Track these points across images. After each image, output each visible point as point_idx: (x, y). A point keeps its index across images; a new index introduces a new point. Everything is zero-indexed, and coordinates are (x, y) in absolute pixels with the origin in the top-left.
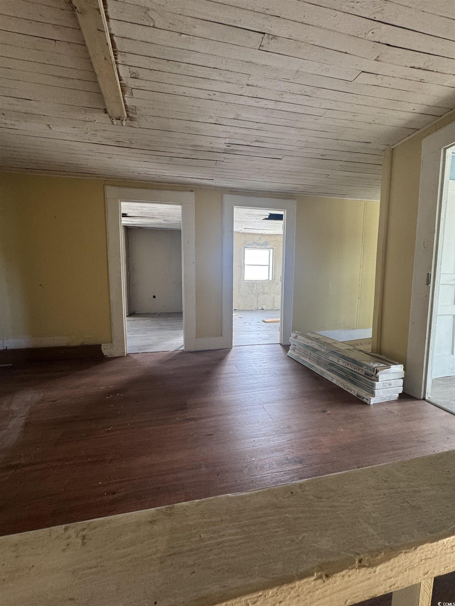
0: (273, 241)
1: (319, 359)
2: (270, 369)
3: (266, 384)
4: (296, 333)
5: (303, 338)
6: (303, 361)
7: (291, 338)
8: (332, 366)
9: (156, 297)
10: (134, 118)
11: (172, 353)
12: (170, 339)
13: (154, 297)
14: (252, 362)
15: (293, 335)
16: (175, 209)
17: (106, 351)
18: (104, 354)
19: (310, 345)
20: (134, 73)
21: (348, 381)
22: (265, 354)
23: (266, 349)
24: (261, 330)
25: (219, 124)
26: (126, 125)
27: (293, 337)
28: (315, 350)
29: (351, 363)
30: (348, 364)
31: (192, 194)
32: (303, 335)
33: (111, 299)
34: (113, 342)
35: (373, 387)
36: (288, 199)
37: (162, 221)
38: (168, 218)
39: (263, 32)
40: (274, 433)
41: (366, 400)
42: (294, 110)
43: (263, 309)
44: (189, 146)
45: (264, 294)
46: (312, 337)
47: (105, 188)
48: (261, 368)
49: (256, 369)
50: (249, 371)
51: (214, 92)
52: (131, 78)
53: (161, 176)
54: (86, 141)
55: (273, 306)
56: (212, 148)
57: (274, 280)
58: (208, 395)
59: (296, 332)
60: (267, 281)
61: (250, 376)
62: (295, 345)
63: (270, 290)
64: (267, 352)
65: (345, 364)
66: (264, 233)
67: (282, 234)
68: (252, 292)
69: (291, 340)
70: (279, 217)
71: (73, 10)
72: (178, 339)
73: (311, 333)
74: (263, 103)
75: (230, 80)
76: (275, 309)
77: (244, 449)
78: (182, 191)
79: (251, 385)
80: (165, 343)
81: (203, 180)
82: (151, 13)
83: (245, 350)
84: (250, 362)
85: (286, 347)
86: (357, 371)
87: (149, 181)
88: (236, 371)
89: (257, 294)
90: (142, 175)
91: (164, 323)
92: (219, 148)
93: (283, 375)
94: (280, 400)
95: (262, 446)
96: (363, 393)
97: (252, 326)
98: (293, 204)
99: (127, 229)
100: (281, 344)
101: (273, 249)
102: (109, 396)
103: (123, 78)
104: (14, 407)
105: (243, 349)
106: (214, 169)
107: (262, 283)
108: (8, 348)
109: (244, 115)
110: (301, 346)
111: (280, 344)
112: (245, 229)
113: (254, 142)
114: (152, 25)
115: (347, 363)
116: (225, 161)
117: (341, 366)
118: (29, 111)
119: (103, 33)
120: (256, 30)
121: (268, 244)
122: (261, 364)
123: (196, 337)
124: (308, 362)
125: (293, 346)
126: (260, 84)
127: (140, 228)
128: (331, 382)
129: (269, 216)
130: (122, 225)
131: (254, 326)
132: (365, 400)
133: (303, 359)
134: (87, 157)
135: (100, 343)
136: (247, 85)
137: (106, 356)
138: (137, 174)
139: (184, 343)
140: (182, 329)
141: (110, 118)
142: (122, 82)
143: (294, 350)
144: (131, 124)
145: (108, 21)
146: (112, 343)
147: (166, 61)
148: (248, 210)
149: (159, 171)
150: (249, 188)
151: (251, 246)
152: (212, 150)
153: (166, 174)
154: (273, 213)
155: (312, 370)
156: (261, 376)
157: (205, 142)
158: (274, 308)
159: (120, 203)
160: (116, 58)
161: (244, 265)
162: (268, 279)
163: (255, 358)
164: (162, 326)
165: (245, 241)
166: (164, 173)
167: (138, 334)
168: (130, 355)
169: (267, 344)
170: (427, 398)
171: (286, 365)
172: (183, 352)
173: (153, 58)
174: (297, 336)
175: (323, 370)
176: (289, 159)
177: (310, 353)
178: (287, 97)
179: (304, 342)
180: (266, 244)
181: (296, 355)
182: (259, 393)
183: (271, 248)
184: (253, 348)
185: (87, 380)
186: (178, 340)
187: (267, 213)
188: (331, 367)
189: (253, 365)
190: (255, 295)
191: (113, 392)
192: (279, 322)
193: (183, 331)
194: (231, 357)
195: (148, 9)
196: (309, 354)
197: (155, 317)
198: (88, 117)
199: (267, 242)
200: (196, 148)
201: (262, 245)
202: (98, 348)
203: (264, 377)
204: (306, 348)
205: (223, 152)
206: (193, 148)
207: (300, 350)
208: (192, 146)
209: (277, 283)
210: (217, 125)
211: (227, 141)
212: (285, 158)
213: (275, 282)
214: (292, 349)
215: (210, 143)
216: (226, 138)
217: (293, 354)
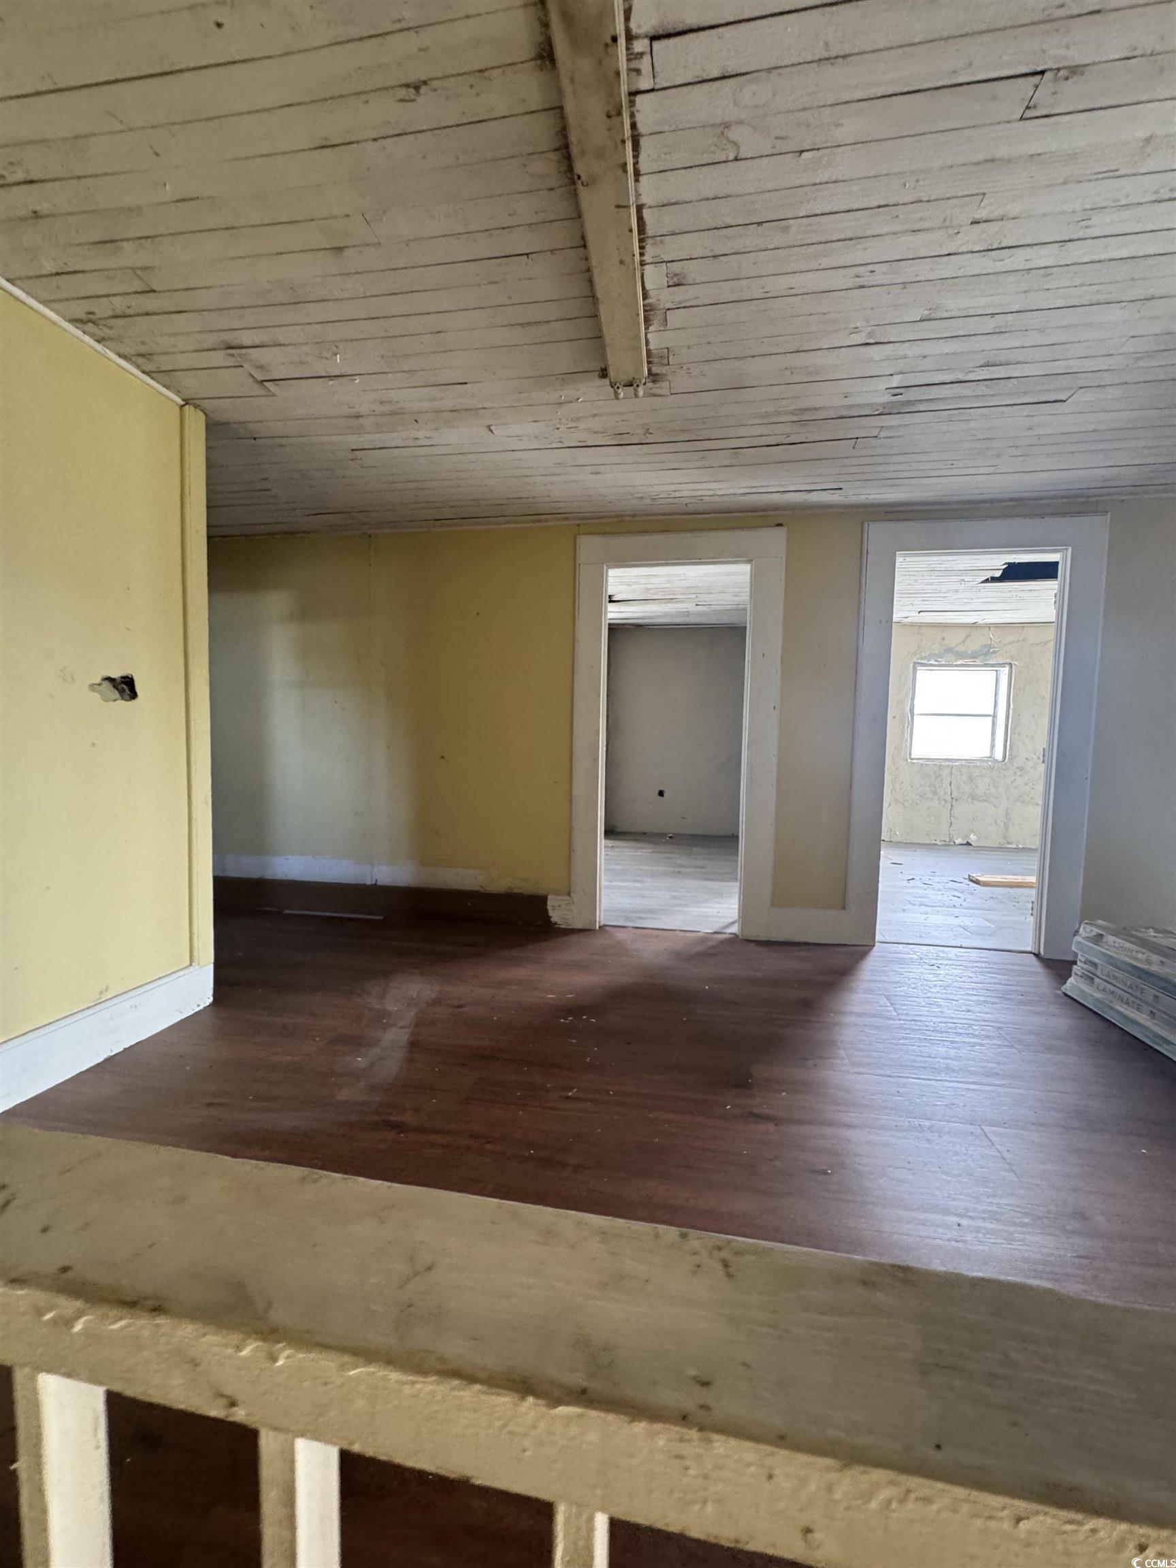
0: (1010, 643)
2: (1001, 1025)
3: (993, 1068)
4: (1098, 926)
5: (1128, 945)
6: (1124, 1016)
7: (1078, 938)
9: (665, 794)
10: (662, 374)
11: (704, 939)
12: (699, 902)
13: (661, 793)
14: (940, 995)
15: (1088, 930)
16: (728, 574)
17: (558, 912)
18: (552, 919)
19: (1154, 968)
20: (676, 275)
22: (983, 977)
23: (983, 965)
24: (964, 904)
25: (876, 343)
26: (644, 393)
27: (1089, 939)
31: (781, 533)
32: (1123, 932)
33: (575, 793)
34: (572, 895)
36: (1078, 513)
37: (691, 607)
38: (707, 599)
39: (1039, 69)
40: (1026, 1220)
42: (1124, 253)
43: (968, 844)
44: (787, 413)
45: (973, 799)
46: (1165, 944)
47: (578, 541)
48: (968, 1015)
49: (953, 1016)
50: (929, 1019)
51: (870, 268)
52: (669, 286)
53: (704, 498)
54: (554, 445)
55: (1005, 837)
56: (849, 407)
57: (1011, 759)
58: (811, 1063)
59: (1100, 922)
60: (986, 761)
61: (932, 1034)
62: (1095, 965)
63: (996, 788)
64: (990, 973)
66: (980, 622)
67: (1054, 620)
68: (935, 793)
69: (1081, 943)
70: (1046, 571)
71: (574, 183)
72: (720, 903)
73: (1156, 930)
74: (1018, 259)
75: (921, 225)
76: (1010, 846)
77: (927, 1240)
78: (755, 527)
79: (938, 1060)
80: (686, 909)
81: (814, 493)
82: (733, 134)
83: (915, 956)
84: (932, 992)
85: (1059, 968)
87: (674, 514)
88: (888, 1011)
89: (949, 798)
90: (662, 501)
91: (684, 860)
92: (867, 405)
93: (1050, 1049)
94: (1043, 1125)
95: (987, 1249)
97: (933, 889)
98: (1097, 529)
99: (614, 629)
100: (1037, 955)
101: (1011, 667)
102: (566, 1018)
103: (652, 293)
104: (391, 1006)
105: (909, 954)
106: (849, 462)
107: (969, 767)
108: (379, 883)
109: (952, 303)
110: (1120, 969)
111: (1034, 954)
112: (920, 612)
113: (977, 369)
114: (731, 157)
116: (882, 434)
118: (459, 407)
119: (624, 210)
120: (1018, 72)
121: (994, 652)
122: (970, 1005)
123: (772, 905)
124: (1148, 1024)
125: (1083, 965)
126: (1015, 208)
127: (639, 626)
129: (1004, 570)
130: (608, 621)
131: (939, 890)
133: (1122, 1010)
134: (549, 479)
135: (544, 893)
136: (972, 223)
137: (556, 923)
138: (648, 501)
139: (739, 917)
140: (736, 880)
141: (612, 387)
142: (647, 301)
143: (1089, 978)
144: (654, 391)
145: (637, 181)
146: (569, 894)
147: (756, 225)
148: (936, 558)
149: (704, 486)
150: (946, 499)
151: (936, 661)
152: (845, 413)
153: (718, 492)
154: (1017, 561)
155: (1162, 1054)
156: (972, 1040)
157: (828, 398)
158: (1009, 843)
159: (607, 571)
160: (642, 254)
161: (912, 714)
162: (991, 757)
163: (948, 986)
164: (681, 866)
165: (919, 647)
166: (712, 490)
167: (624, 880)
168: (607, 928)
169: (990, 950)
171: (1063, 1022)
172: (734, 940)
173: (724, 230)
174: (1102, 935)
176: (1091, 396)
177: (1156, 997)
178: (1103, 223)
179: (1131, 957)
180: (986, 654)
181: (1098, 995)
182: (968, 1089)
183: (1002, 665)
184: (942, 955)
185: (521, 972)
186: (720, 906)
187: (998, 561)
189: (943, 1004)
190: (946, 801)
191: (575, 1010)
192: (1031, 887)
193: (738, 884)
194: (871, 970)
195: (727, 125)
196: (1150, 999)
197: (664, 843)
198: (567, 393)
199: (990, 646)
200: (805, 417)
201: (973, 656)
202: (538, 902)
203: (982, 1045)
204: (1139, 977)
205: (877, 413)
206: (795, 418)
207: (1114, 982)
208: (793, 414)
209: (1021, 769)
210: (868, 347)
211: (895, 381)
212: (1080, 396)
213: (1016, 765)
214: (1080, 973)
215: (843, 395)
216: (892, 375)
217: (1081, 991)
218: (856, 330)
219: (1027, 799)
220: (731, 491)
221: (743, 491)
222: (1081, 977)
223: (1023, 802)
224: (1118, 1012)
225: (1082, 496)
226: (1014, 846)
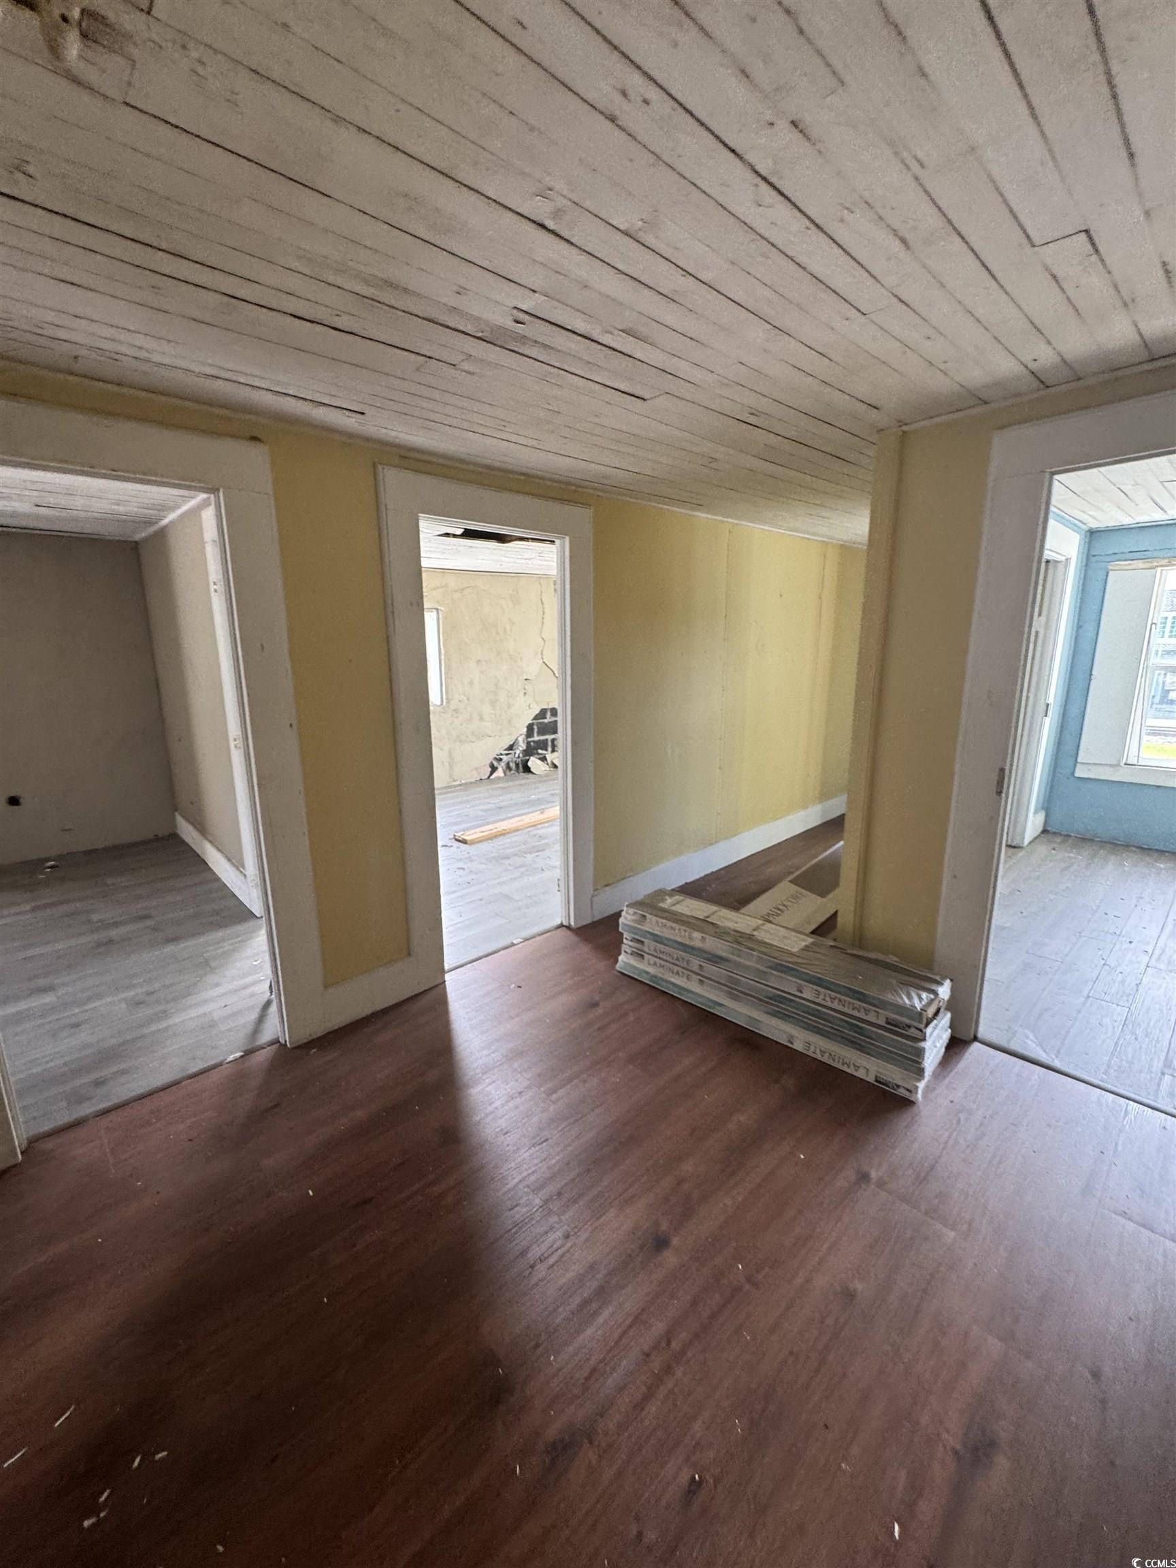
1: (737, 982)
6: (678, 986)
7: (624, 921)
8: (781, 1003)
9: (21, 800)
13: (14, 801)
15: (630, 912)
19: (697, 943)
21: (839, 1042)
24: (473, 877)
25: (550, 230)
27: (632, 920)
28: (716, 959)
29: (838, 996)
30: (833, 999)
31: (259, 454)
35: (919, 1057)
36: (571, 502)
41: (907, 1093)
51: (651, 92)
55: (451, 776)
57: (448, 703)
62: (640, 942)
65: (822, 997)
69: (626, 927)
80: (170, 1021)
86: (862, 1015)
92: (475, 317)
96: (893, 1074)
100: (568, 927)
101: (438, 613)
109: (674, 232)
110: (666, 945)
111: (564, 925)
113: (616, 332)
115: (827, 995)
116: (465, 365)
117: (812, 1005)
124: (700, 991)
125: (631, 943)
128: (787, 1046)
132: (902, 1092)
133: (673, 980)
136: (792, 123)
143: (639, 955)
157: (436, 282)
158: (454, 781)
170: (980, 1036)
172: (283, 1054)
174: (645, 916)
175: (756, 1014)
177: (702, 967)
179: (676, 935)
181: (651, 970)
188: (779, 1005)
196: (697, 969)
200: (382, 295)
204: (684, 951)
205: (479, 335)
206: (370, 292)
207: (661, 956)
208: (366, 282)
209: (456, 711)
210: (543, 233)
211: (529, 303)
212: (663, 402)
213: (452, 707)
214: (629, 951)
215: (456, 288)
216: (534, 291)
217: (637, 969)
218: (544, 193)
219: (463, 738)
220: (184, 364)
221: (209, 371)
222: (631, 954)
223: (461, 741)
224: (673, 984)
225: (574, 485)
226: (458, 783)
